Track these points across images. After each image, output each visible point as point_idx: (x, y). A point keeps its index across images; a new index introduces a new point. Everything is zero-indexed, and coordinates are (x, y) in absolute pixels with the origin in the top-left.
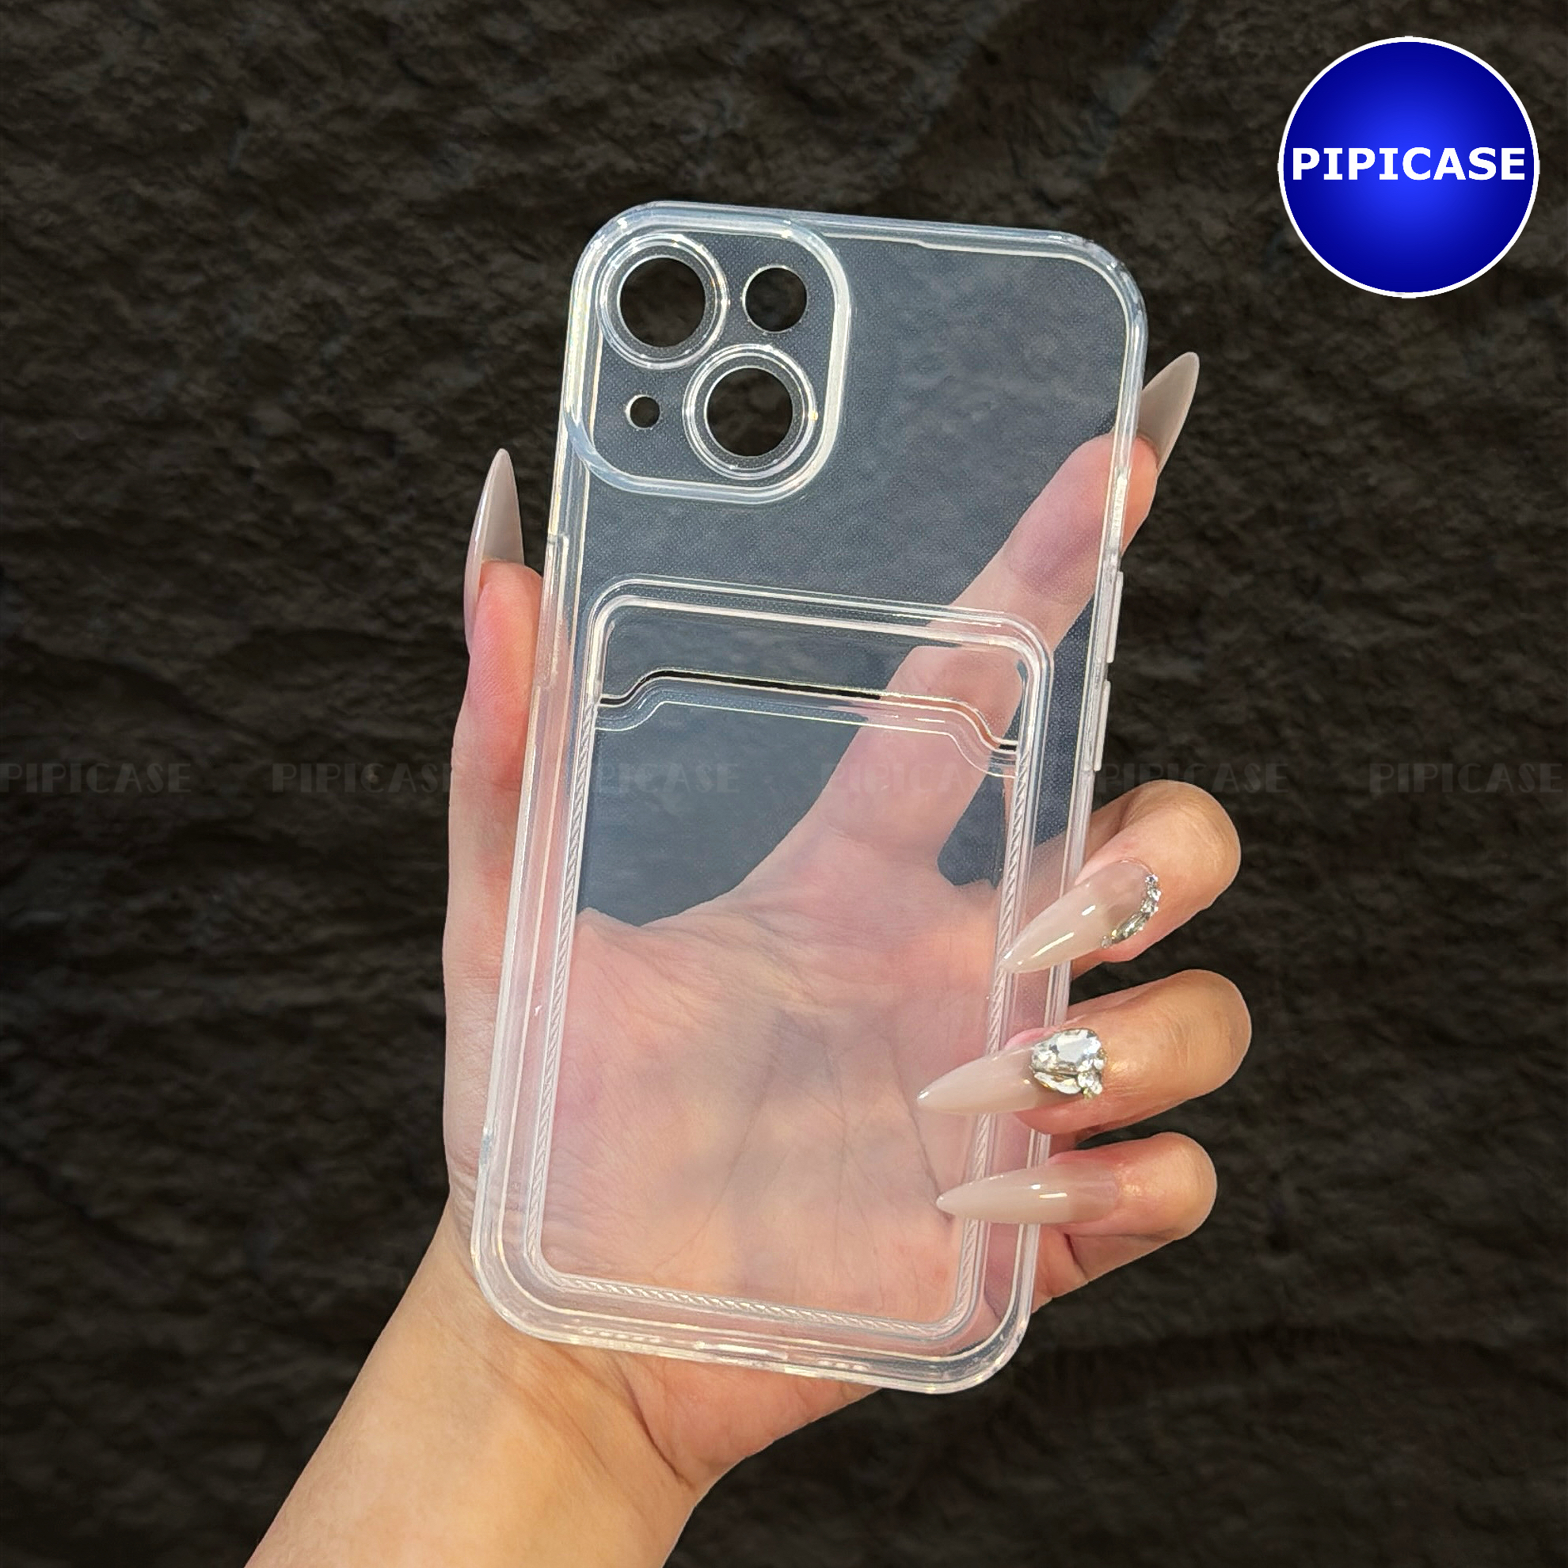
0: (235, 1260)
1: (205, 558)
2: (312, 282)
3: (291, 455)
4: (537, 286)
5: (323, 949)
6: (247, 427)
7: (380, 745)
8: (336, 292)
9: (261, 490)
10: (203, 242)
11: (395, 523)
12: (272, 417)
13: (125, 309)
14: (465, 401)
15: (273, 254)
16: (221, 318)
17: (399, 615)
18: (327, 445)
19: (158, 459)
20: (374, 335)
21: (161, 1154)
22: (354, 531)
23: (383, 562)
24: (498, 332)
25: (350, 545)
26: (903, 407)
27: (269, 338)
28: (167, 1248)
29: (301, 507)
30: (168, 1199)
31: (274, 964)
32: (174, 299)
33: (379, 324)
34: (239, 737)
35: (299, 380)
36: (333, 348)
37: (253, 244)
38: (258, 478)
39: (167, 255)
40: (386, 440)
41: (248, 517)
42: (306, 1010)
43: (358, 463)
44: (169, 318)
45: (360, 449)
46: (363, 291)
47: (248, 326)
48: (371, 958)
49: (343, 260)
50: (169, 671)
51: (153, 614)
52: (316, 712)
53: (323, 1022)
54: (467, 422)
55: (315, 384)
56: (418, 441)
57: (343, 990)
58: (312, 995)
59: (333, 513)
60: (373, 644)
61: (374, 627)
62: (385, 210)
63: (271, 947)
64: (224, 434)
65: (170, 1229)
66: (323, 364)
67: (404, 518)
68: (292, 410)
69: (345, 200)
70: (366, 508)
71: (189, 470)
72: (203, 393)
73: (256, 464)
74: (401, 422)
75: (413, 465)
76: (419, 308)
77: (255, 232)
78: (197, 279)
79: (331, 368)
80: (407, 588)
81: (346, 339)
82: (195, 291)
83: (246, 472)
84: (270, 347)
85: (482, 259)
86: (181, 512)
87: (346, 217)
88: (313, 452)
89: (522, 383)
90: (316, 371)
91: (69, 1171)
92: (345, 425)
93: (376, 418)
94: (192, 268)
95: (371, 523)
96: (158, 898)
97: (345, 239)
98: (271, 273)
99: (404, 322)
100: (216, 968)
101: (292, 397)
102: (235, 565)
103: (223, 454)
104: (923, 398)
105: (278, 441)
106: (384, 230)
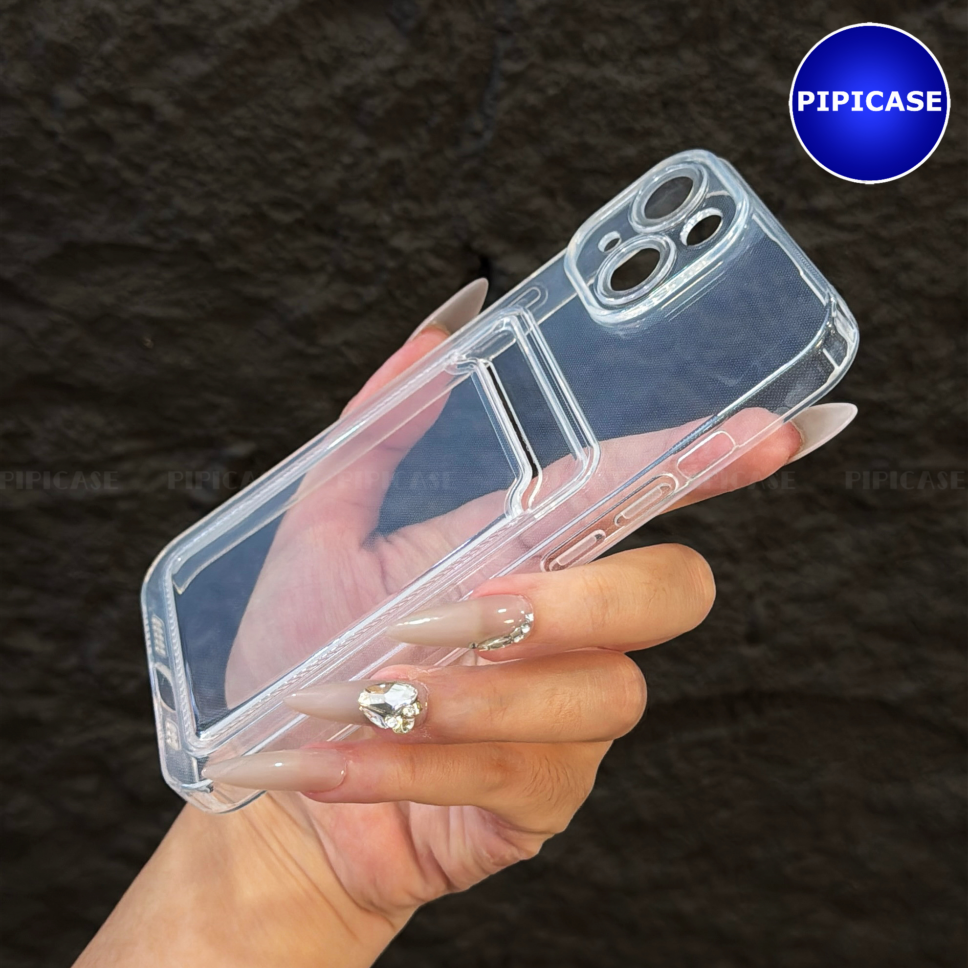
0: (72, 661)
1: (27, 195)
3: (79, 123)
5: (119, 458)
6: (51, 102)
7: (153, 322)
8: (108, 7)
9: (63, 148)
11: (156, 169)
12: (68, 95)
14: (201, 82)
16: (31, 27)
17: (161, 233)
18: (106, 116)
20: (135, 38)
21: (20, 593)
22: (128, 175)
23: (149, 197)
24: (221, 34)
25: (126, 184)
26: (500, 85)
27: (64, 40)
28: (27, 654)
29: (92, 157)
30: (27, 623)
31: (88, 468)
33: (140, 30)
34: (57, 317)
35: (86, 70)
36: (108, 47)
38: (62, 139)
40: (147, 111)
41: (55, 166)
42: (111, 499)
43: (129, 127)
45: (130, 117)
46: (128, 6)
47: (48, 31)
48: (154, 463)
50: (8, 272)
52: (108, 299)
53: (123, 506)
54: (202, 97)
55: (96, 72)
56: (168, 111)
57: (136, 484)
59: (113, 162)
60: (146, 251)
61: (145, 241)
63: (87, 457)
64: (36, 108)
65: (28, 641)
66: (102, 58)
67: (163, 165)
68: (80, 90)
70: (135, 159)
71: (13, 134)
72: (19, 79)
73: (57, 127)
74: (157, 98)
75: (166, 128)
76: (166, 17)
79: (107, 61)
80: (166, 214)
81: (117, 40)
83: (51, 135)
84: (67, 48)
86: (8, 162)
88: (97, 120)
89: (238, 70)
90: (98, 64)
92: (119, 101)
93: (142, 94)
95: (141, 169)
96: (10, 425)
99: (157, 28)
100: (52, 470)
101: (81, 81)
102: (48, 199)
103: (35, 121)
104: (514, 79)
105: (72, 113)
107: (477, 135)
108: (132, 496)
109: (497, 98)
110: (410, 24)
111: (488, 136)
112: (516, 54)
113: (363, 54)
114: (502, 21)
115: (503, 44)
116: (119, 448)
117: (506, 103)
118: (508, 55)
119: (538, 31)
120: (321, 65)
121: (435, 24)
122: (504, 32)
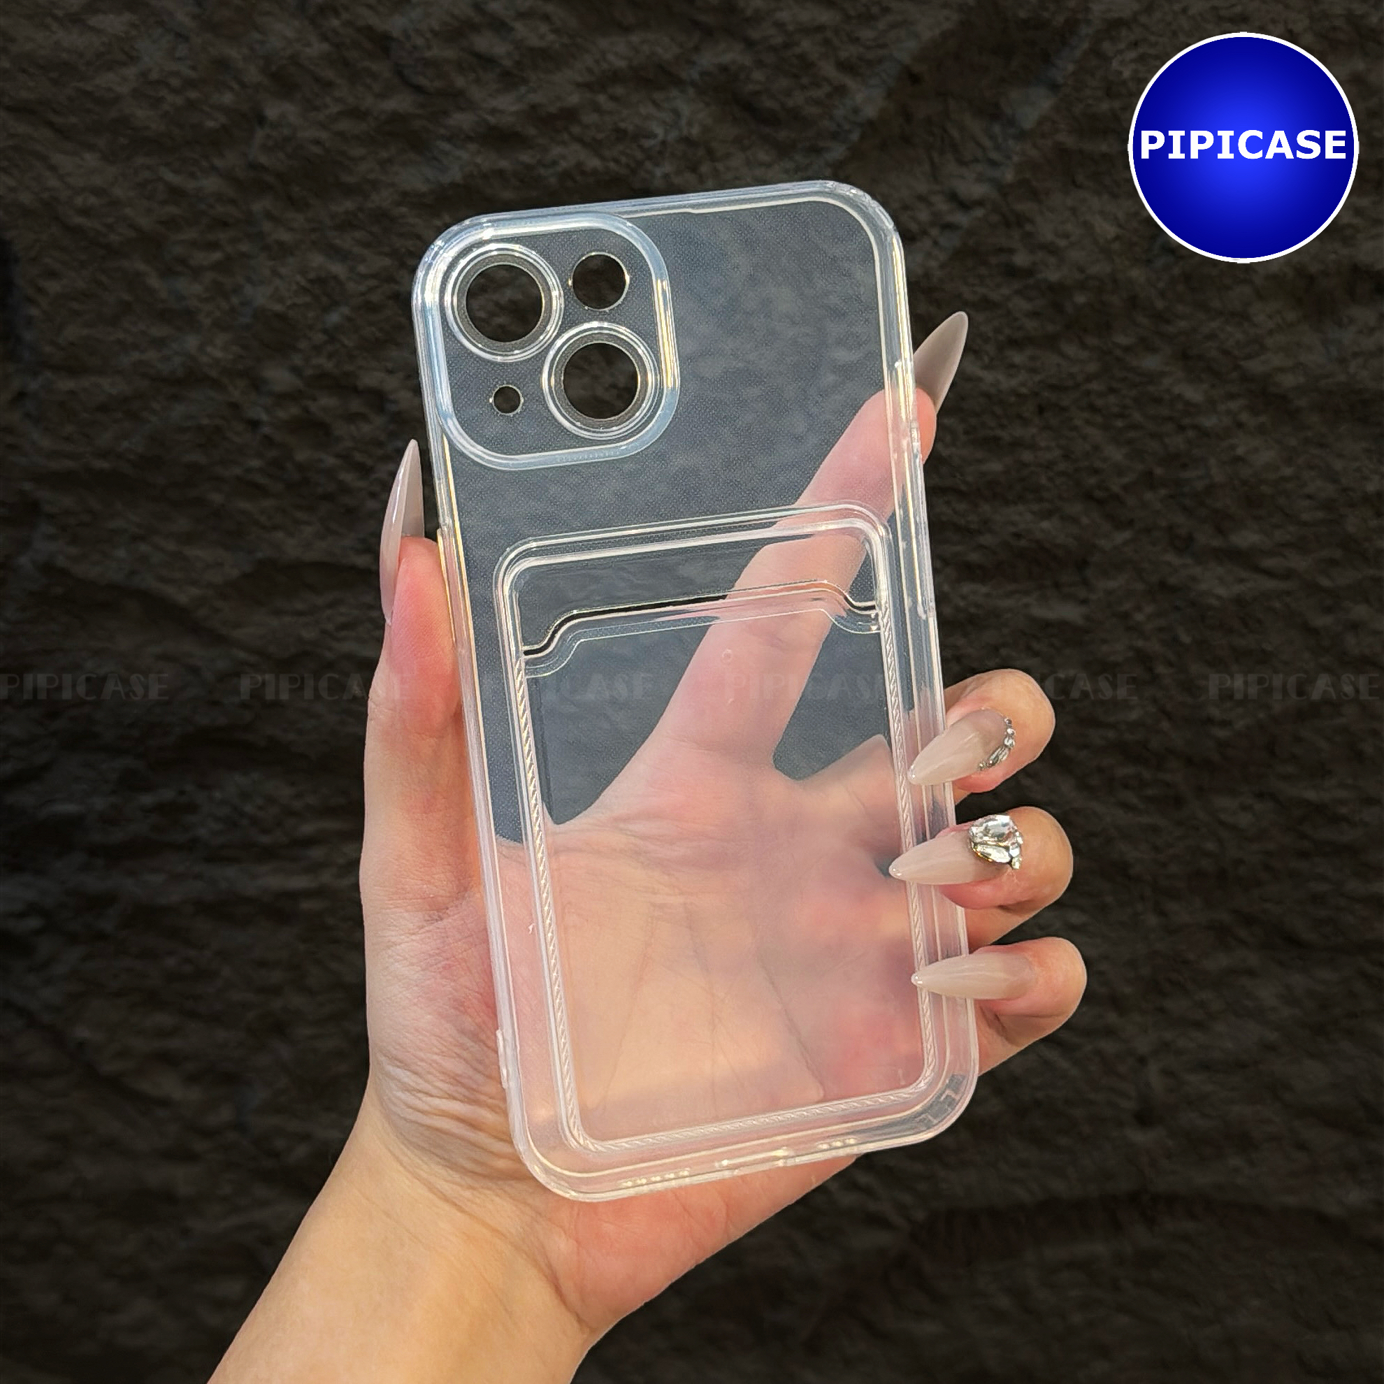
0: (225, 1114)
1: (217, 498)
2: (317, 260)
3: (294, 410)
5: (310, 842)
6: (257, 384)
7: (363, 663)
8: (338, 269)
9: (268, 441)
11: (383, 471)
12: (279, 376)
13: (154, 281)
15: (285, 236)
16: (237, 290)
18: (326, 402)
19: (178, 411)
20: (371, 308)
21: (163, 1019)
22: (348, 477)
23: (372, 505)
25: (345, 489)
26: (830, 378)
27: (278, 308)
28: (165, 1103)
29: (302, 455)
30: (167, 1059)
31: (267, 854)
32: (196, 272)
33: (375, 298)
34: (242, 655)
35: (303, 345)
36: (334, 318)
37: (267, 226)
38: (266, 430)
39: (190, 234)
40: (378, 399)
41: (255, 463)
42: (293, 896)
43: (352, 418)
44: (191, 289)
45: (356, 405)
46: (362, 269)
47: (260, 296)
48: (352, 850)
49: (346, 241)
50: (183, 596)
51: (171, 546)
52: (309, 634)
53: (306, 905)
55: (317, 349)
56: (407, 400)
57: (326, 878)
58: (299, 882)
59: (330, 461)
60: (361, 576)
61: (363, 561)
62: (382, 199)
63: (265, 839)
64: (236, 392)
65: (169, 1085)
66: (325, 331)
68: (296, 370)
69: (348, 191)
70: (358, 457)
71: (205, 421)
72: (218, 354)
73: (264, 417)
74: (392, 384)
75: (401, 421)
77: (269, 216)
78: (217, 256)
79: (332, 335)
81: (345, 310)
82: (216, 267)
83: (254, 424)
84: (280, 317)
86: (197, 457)
87: (349, 205)
88: (313, 407)
90: (319, 338)
91: (82, 1032)
92: (343, 385)
93: (370, 379)
94: (214, 246)
95: (363, 470)
96: (167, 795)
97: (347, 224)
98: (283, 251)
99: (396, 297)
100: (215, 856)
101: (297, 360)
102: (244, 505)
103: (235, 408)
105: (284, 398)
106: (381, 216)
107: (799, 439)
108: (319, 893)
109: (824, 393)
110: (720, 301)
114: (833, 300)
115: (835, 328)
116: (308, 828)
118: (840, 342)
121: (750, 301)
122: (837, 314)
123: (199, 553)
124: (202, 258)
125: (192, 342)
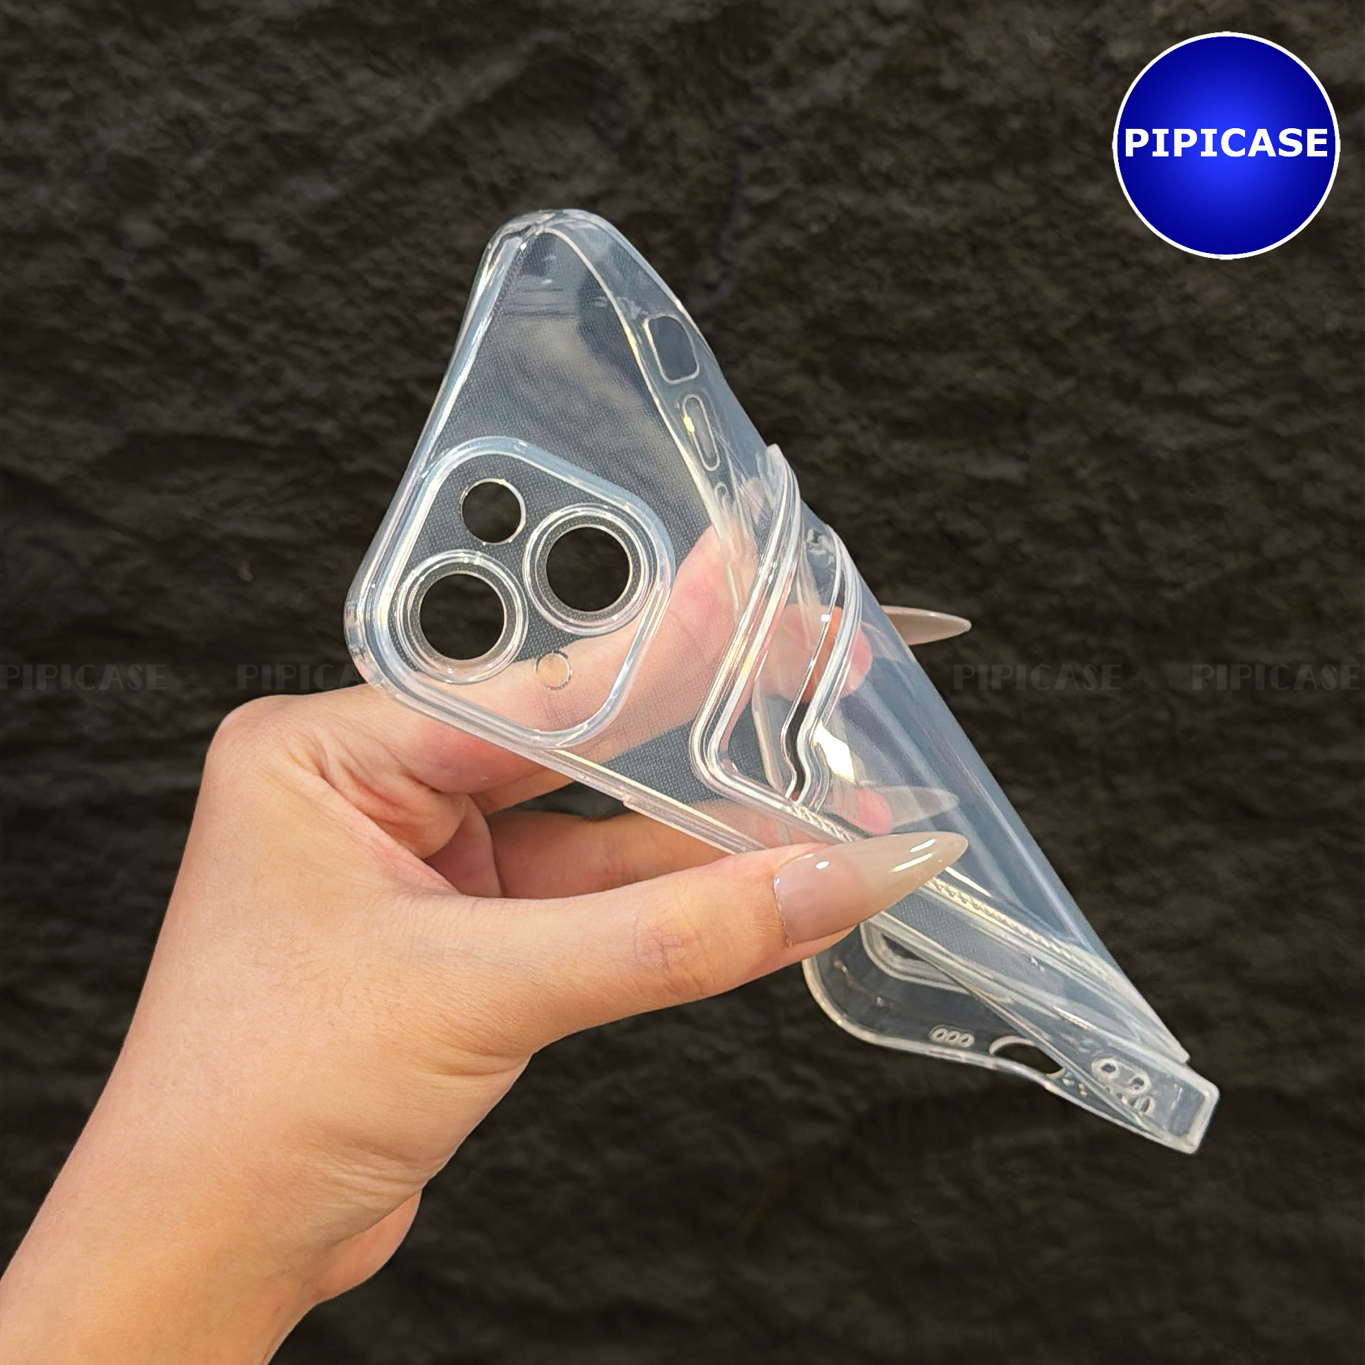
1: (79, 366)
2: (175, 97)
3: (157, 267)
4: (391, 102)
6: (116, 238)
7: (250, 544)
8: (198, 106)
9: (132, 301)
10: (68, 58)
11: (261, 332)
12: (140, 229)
14: (325, 214)
15: (140, 72)
16: (90, 134)
17: (267, 420)
18: (193, 257)
19: (32, 271)
20: (237, 150)
21: (56, 926)
22: (221, 340)
23: (250, 369)
24: (356, 146)
25: (219, 353)
26: (745, 219)
27: (134, 152)
28: (64, 1013)
29: (172, 315)
30: (63, 968)
32: (42, 115)
33: (242, 139)
34: (118, 537)
35: (166, 193)
36: (198, 162)
37: (118, 61)
38: (131, 289)
39: (35, 71)
40: (250, 252)
41: (119, 326)
43: (224, 274)
44: (37, 133)
45: (226, 259)
46: (226, 106)
47: (114, 139)
49: (207, 75)
50: (50, 474)
51: (35, 421)
52: (190, 513)
54: (327, 233)
55: (180, 197)
56: (280, 253)
59: (201, 322)
60: (244, 448)
61: (243, 432)
62: (244, 27)
63: (155, 735)
64: (95, 246)
66: (189, 178)
67: (271, 327)
68: (159, 223)
69: (205, 17)
70: (233, 317)
71: (62, 282)
72: (71, 205)
73: (127, 275)
74: (264, 235)
75: (278, 277)
76: (280, 123)
77: (120, 49)
78: (65, 96)
79: (196, 182)
80: (274, 394)
81: (210, 153)
82: (64, 107)
83: (116, 284)
84: (139, 163)
85: (338, 75)
86: (55, 321)
87: (206, 34)
88: (181, 264)
89: (379, 196)
90: (181, 184)
92: (211, 238)
93: (242, 229)
94: (60, 84)
95: (239, 332)
97: (206, 56)
98: (135, 88)
99: (265, 137)
100: (105, 754)
101: (159, 209)
102: (108, 372)
103: (94, 265)
104: (763, 211)
105: (147, 253)
106: (244, 47)
109: (740, 236)
110: (620, 135)
111: (726, 289)
112: (766, 176)
113: (554, 176)
114: (748, 131)
115: (749, 163)
117: (752, 243)
118: (755, 179)
119: (797, 145)
120: (494, 189)
121: (653, 135)
122: (750, 146)
123: (63, 427)
124: (48, 98)
125: (42, 192)
